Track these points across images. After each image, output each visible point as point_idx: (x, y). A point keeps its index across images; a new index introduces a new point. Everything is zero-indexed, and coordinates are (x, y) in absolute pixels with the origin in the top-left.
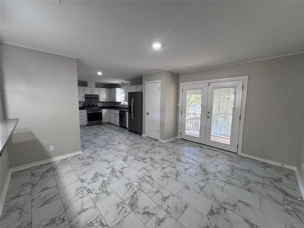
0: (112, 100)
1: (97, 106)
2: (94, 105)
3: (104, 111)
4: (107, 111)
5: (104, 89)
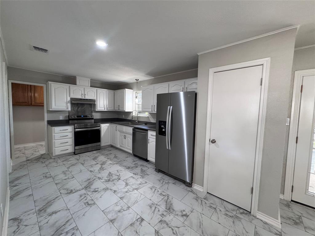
0: (117, 109)
1: (93, 119)
2: (87, 116)
3: (104, 127)
4: (108, 127)
5: (105, 91)
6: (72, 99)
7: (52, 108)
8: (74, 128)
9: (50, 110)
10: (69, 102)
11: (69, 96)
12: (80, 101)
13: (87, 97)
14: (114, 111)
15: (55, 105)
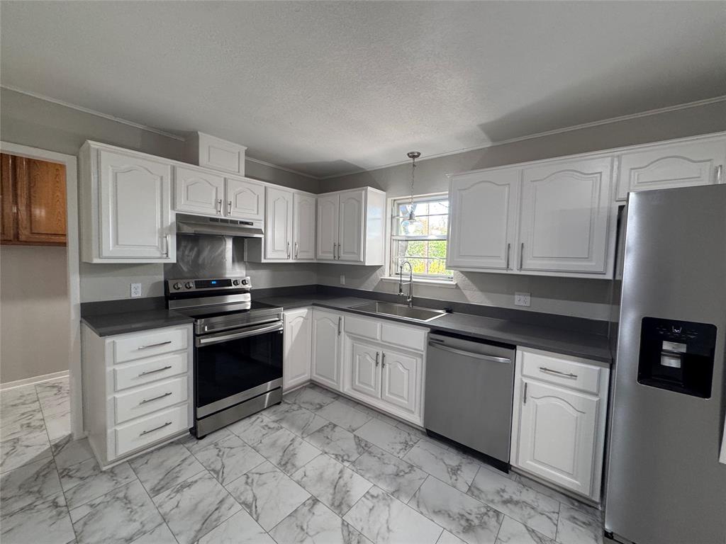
6: (182, 219)
7: (105, 254)
8: (195, 335)
9: (96, 261)
10: (170, 228)
11: (173, 207)
12: (210, 226)
13: (236, 215)
14: (315, 261)
15: (117, 242)
